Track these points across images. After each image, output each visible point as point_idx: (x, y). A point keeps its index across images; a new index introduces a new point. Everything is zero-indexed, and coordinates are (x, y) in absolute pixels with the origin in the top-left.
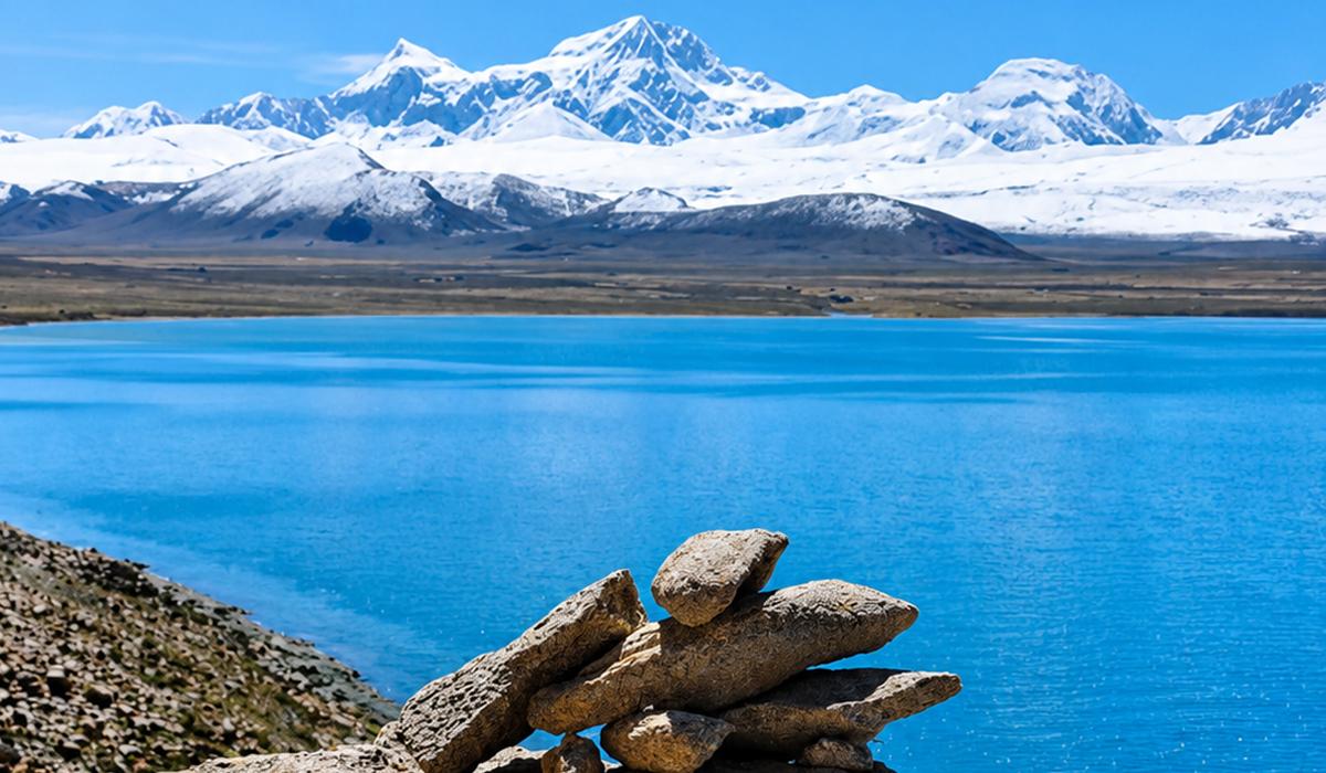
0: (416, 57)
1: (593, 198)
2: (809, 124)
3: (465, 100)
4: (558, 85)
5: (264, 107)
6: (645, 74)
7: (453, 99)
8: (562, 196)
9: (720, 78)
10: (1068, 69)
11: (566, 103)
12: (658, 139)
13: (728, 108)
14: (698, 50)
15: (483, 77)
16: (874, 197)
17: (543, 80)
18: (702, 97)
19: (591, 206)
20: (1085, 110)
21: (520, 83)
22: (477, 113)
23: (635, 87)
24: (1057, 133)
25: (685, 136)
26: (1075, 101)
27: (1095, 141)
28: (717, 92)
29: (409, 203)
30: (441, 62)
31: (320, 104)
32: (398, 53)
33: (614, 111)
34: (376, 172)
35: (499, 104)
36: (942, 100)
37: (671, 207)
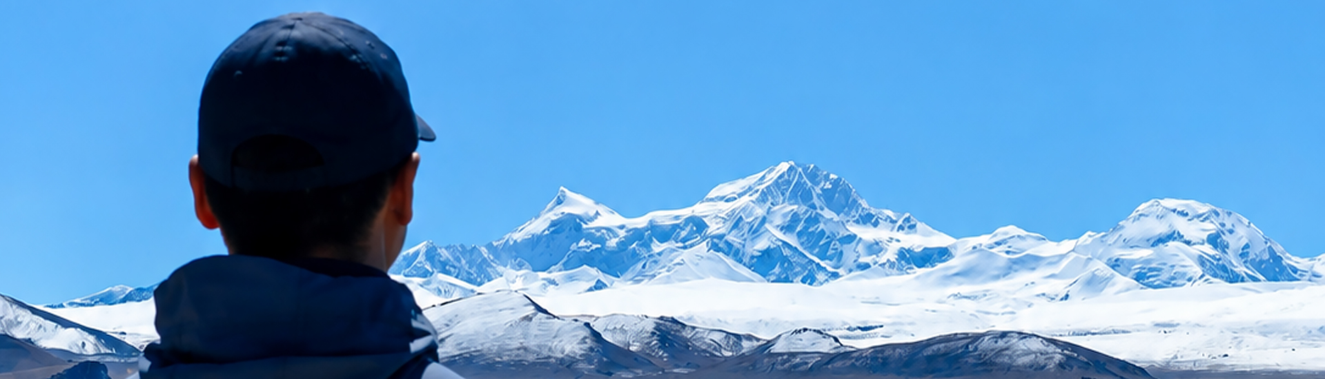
0: (579, 204)
1: (750, 338)
2: (955, 263)
3: (623, 245)
4: (714, 228)
5: (431, 255)
6: (795, 218)
7: (612, 243)
8: (717, 337)
9: (868, 219)
10: (1204, 209)
11: (719, 245)
12: (810, 279)
13: (875, 248)
14: (847, 193)
15: (641, 222)
16: (1023, 335)
17: (698, 225)
18: (851, 238)
19: (746, 345)
20: (1224, 247)
21: (675, 227)
22: (635, 257)
23: (787, 228)
24: (1198, 270)
25: (835, 275)
26: (1214, 240)
27: (1234, 278)
28: (867, 234)
29: (571, 345)
30: (601, 209)
31: (484, 250)
32: (559, 202)
33: (767, 253)
34: (540, 315)
35: (657, 247)
36: (1086, 238)
37: (826, 346)
